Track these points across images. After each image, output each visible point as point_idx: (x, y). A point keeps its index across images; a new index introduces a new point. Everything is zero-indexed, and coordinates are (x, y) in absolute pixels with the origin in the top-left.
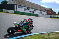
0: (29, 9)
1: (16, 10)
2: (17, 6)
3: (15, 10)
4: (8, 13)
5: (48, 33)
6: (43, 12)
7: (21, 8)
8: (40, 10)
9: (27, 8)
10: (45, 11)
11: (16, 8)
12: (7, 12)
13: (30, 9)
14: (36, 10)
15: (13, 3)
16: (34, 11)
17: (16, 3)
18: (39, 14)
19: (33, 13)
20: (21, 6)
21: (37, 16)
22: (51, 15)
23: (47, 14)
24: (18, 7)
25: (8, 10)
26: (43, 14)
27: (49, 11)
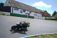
2: (13, 8)
3: (11, 12)
4: (5, 15)
5: (42, 35)
6: (38, 14)
7: (17, 10)
8: (36, 13)
9: (23, 10)
10: (40, 13)
11: (13, 10)
13: (26, 11)
14: (32, 12)
16: (30, 13)
17: (13, 5)
18: (34, 16)
19: (29, 15)
21: (33, 18)
22: (46, 16)
23: (42, 16)
24: (15, 9)
26: (38, 16)
27: (44, 13)
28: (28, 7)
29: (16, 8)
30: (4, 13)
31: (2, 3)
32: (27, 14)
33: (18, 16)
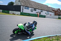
0: (35, 10)
1: (23, 11)
2: (23, 7)
4: (15, 14)
5: (57, 36)
6: (50, 13)
7: (27, 9)
8: (47, 11)
10: (52, 11)
11: (23, 9)
12: (13, 14)
13: (37, 10)
14: (43, 11)
15: (19, 5)
16: (41, 11)
17: (23, 4)
18: (46, 15)
19: (40, 14)
20: (27, 7)
21: (45, 17)
22: (59, 15)
23: (55, 15)
24: (25, 8)
25: (14, 12)
26: (50, 15)
27: (57, 11)
28: (39, 5)
29: (26, 6)
30: (15, 12)
31: (11, 2)
32: (38, 13)
33: (29, 15)
